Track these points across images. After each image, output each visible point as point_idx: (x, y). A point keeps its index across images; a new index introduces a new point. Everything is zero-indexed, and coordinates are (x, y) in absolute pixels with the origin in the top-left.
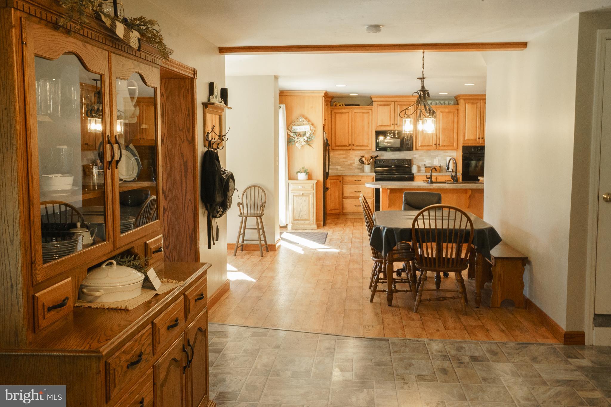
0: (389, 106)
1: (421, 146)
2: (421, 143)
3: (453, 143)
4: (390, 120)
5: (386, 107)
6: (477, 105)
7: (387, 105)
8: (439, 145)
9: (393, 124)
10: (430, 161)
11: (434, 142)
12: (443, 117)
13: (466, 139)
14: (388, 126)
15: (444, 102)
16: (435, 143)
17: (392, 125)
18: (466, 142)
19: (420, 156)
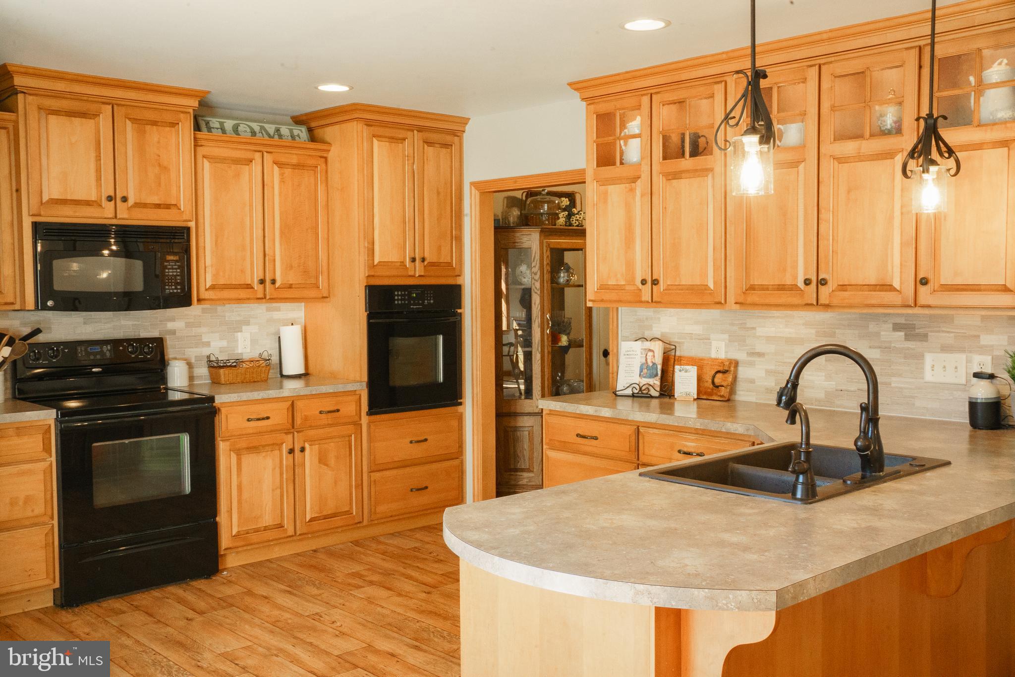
0: (91, 123)
1: (213, 287)
2: (215, 276)
3: (317, 278)
4: (99, 179)
5: (77, 121)
6: (404, 148)
7: (83, 115)
8: (273, 282)
9: (110, 199)
10: (224, 343)
11: (258, 275)
12: (282, 181)
13: (376, 262)
14: (88, 203)
15: (278, 130)
16: (262, 277)
17: (104, 203)
18: (379, 273)
19: (188, 325)
